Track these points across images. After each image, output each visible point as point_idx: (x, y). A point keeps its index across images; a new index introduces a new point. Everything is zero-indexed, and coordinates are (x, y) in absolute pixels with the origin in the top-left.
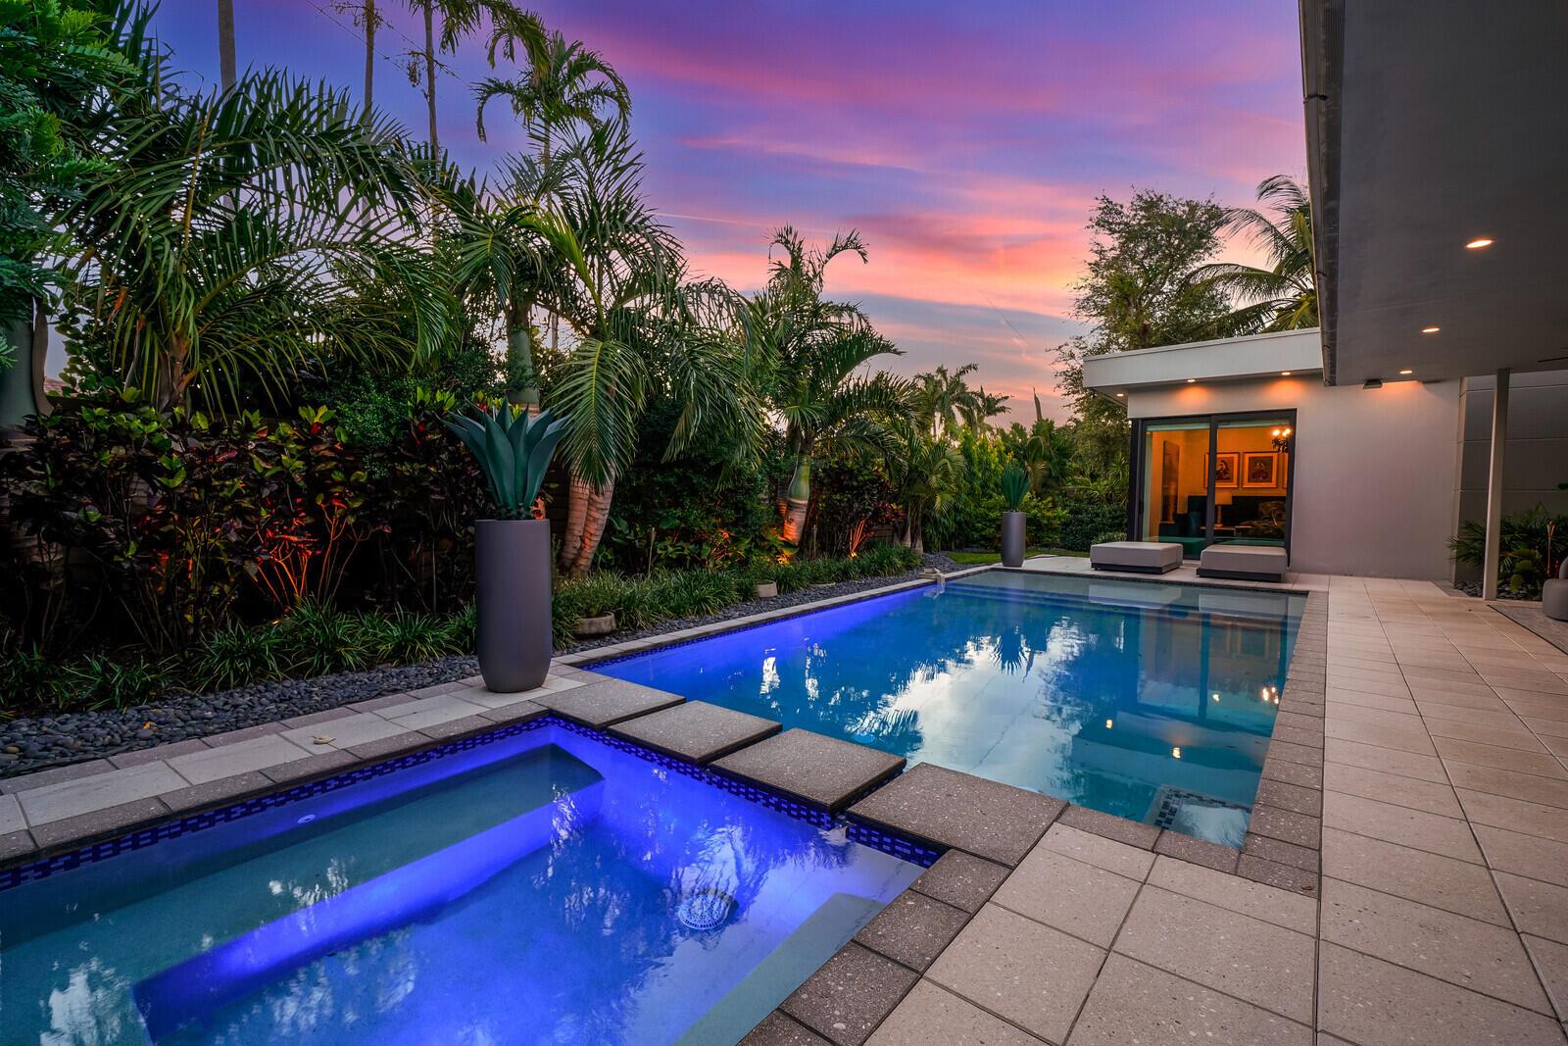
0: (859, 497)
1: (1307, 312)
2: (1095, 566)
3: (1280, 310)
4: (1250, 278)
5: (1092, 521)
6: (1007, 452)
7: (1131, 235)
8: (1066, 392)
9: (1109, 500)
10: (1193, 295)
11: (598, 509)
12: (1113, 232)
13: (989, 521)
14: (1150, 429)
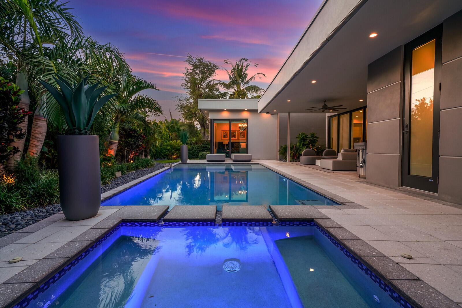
0: (137, 139)
1: (237, 96)
2: (208, 161)
3: (230, 94)
4: (223, 84)
5: (192, 150)
6: (166, 128)
7: (196, 67)
8: (179, 110)
9: (196, 143)
10: (211, 87)
11: (38, 141)
12: (190, 64)
13: (167, 150)
14: (215, 122)
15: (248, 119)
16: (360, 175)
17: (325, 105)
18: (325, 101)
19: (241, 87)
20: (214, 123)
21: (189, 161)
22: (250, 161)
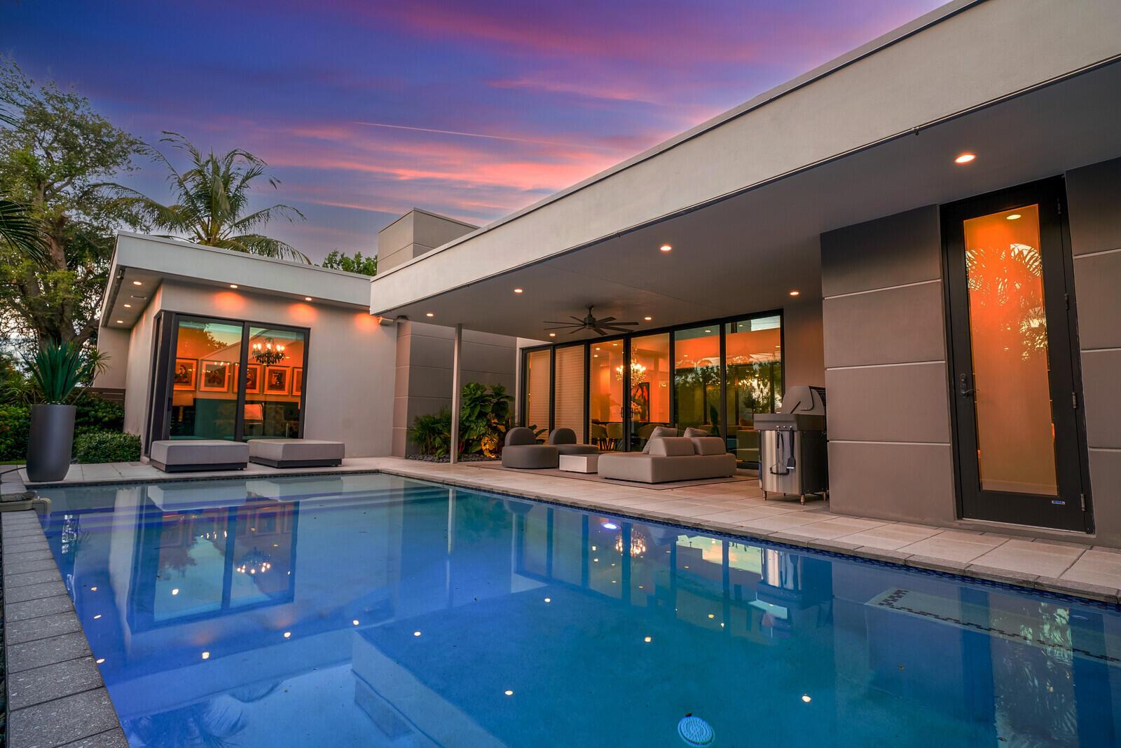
2: (170, 468)
14: (182, 324)
15: (309, 329)
16: (766, 492)
17: (590, 316)
18: (590, 309)
19: (221, 232)
20: (180, 330)
21: (76, 473)
22: (338, 462)
